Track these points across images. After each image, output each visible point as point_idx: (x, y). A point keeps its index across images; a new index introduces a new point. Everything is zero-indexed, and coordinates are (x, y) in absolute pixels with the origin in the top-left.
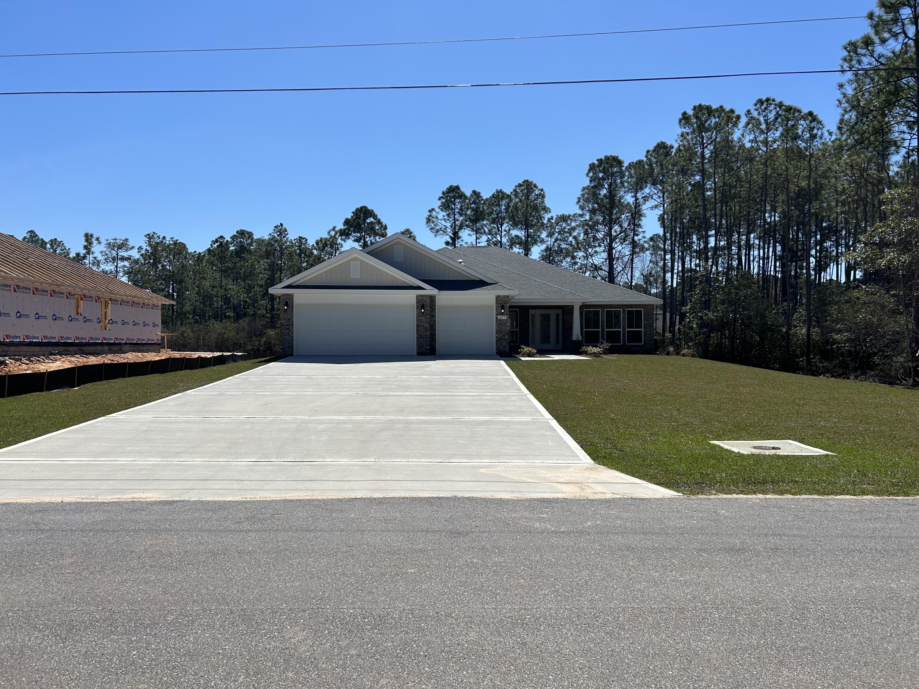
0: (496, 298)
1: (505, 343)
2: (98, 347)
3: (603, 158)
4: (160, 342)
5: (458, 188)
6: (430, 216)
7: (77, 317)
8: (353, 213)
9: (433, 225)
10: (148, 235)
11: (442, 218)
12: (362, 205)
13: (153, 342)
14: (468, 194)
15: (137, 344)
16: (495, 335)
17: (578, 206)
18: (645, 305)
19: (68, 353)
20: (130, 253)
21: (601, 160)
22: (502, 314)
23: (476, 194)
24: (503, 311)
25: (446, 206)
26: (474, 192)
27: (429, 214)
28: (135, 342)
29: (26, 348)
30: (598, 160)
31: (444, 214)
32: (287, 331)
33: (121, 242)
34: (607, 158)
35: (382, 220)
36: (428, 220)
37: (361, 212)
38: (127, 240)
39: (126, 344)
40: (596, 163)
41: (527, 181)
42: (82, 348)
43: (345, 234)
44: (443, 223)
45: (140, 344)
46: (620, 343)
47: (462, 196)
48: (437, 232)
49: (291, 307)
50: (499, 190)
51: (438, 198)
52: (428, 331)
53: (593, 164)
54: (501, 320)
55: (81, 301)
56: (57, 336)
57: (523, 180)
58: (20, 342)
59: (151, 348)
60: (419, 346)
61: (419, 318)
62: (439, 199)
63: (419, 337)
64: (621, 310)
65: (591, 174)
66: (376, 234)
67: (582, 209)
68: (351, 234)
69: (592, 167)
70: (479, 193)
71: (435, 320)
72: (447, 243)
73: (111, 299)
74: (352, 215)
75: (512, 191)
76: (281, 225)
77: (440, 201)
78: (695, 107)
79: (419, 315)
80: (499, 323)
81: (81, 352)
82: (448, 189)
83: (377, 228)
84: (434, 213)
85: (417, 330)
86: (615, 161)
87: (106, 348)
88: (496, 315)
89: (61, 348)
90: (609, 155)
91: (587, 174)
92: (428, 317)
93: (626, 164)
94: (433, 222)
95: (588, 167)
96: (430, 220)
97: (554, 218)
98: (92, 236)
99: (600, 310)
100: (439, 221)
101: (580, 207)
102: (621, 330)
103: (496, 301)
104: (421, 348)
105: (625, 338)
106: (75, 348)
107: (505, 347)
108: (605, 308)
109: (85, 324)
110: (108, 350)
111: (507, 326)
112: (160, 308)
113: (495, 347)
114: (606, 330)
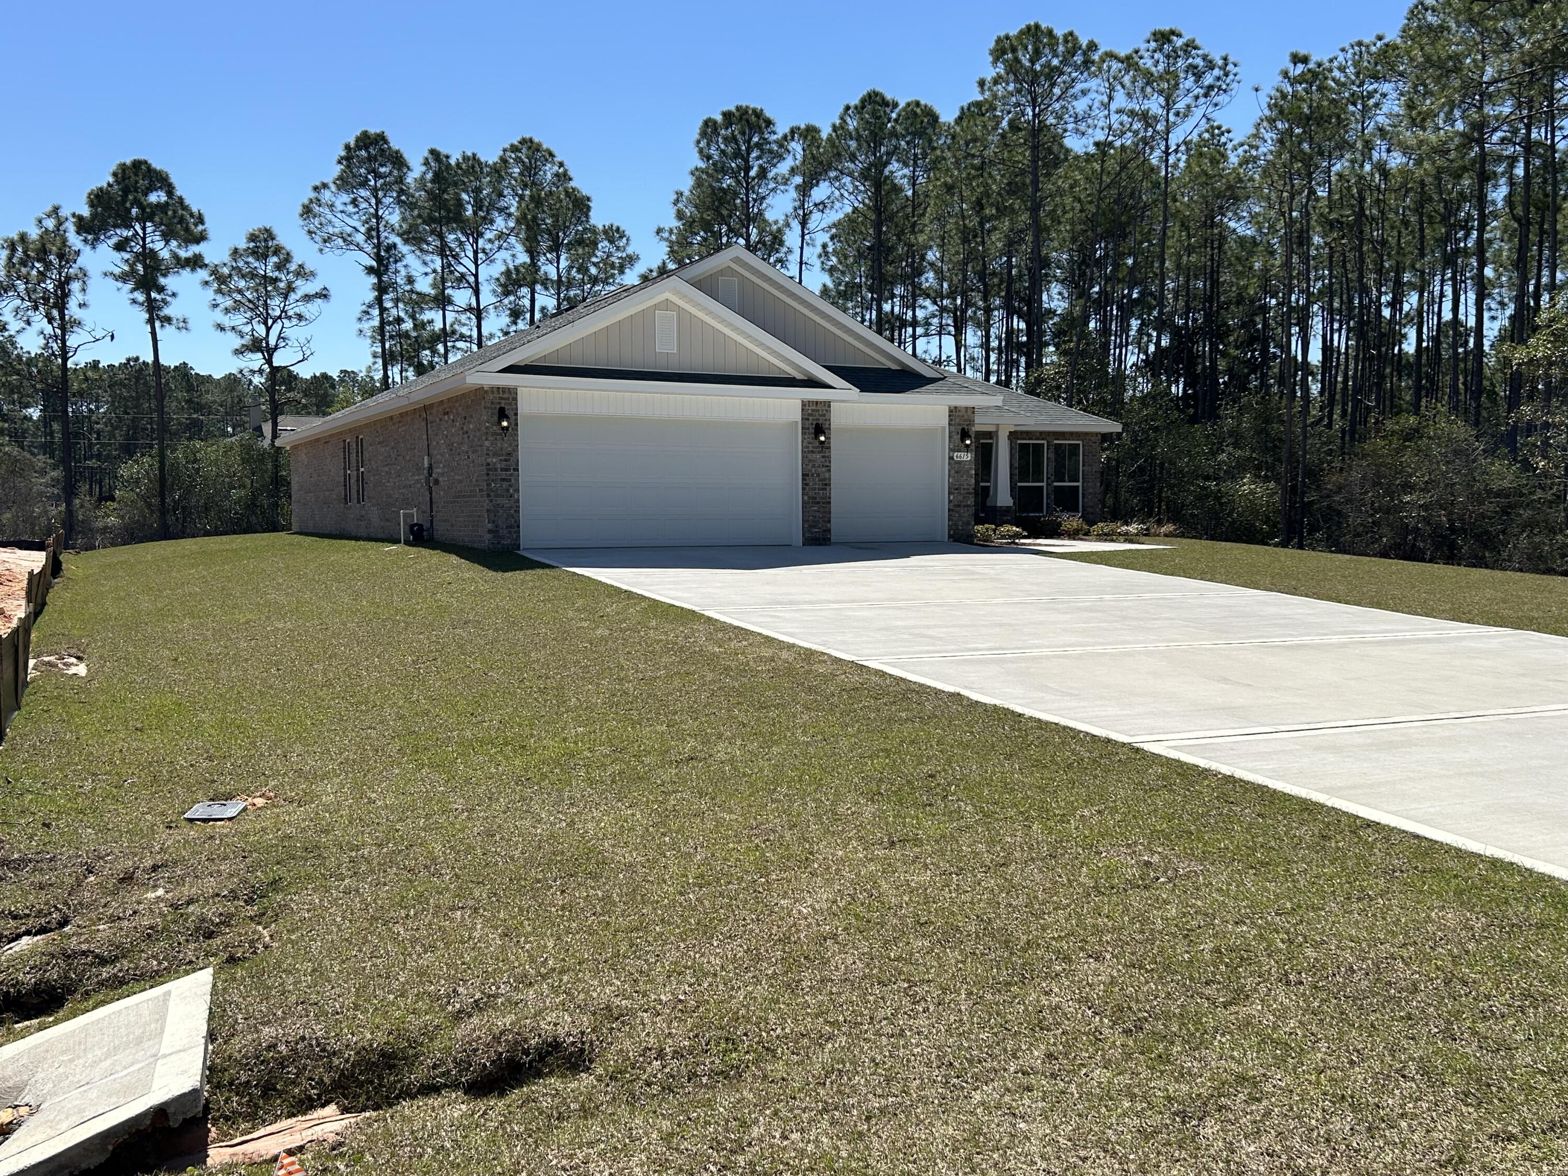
0: (951, 411)
3: (733, 110)
5: (382, 139)
6: (313, 200)
8: (114, 175)
9: (316, 224)
12: (137, 157)
18: (1087, 434)
21: (730, 113)
22: (965, 449)
24: (967, 442)
26: (431, 153)
27: (313, 195)
30: (722, 113)
31: (347, 198)
32: (505, 485)
34: (740, 111)
35: (187, 202)
36: (307, 211)
37: (132, 175)
40: (718, 117)
41: (531, 140)
43: (91, 227)
46: (1043, 512)
47: (396, 160)
49: (514, 422)
52: (827, 488)
53: (712, 121)
54: (959, 462)
57: (520, 138)
60: (809, 524)
61: (809, 456)
62: (338, 162)
63: (810, 501)
64: (1045, 442)
68: (107, 231)
69: (709, 129)
75: (497, 158)
77: (340, 167)
79: (810, 450)
82: (357, 139)
84: (324, 195)
85: (804, 484)
86: (757, 119)
88: (951, 450)
90: (745, 105)
92: (827, 453)
93: (781, 129)
95: (698, 127)
96: (312, 210)
102: (1044, 484)
103: (950, 420)
104: (814, 527)
105: (1052, 501)
107: (968, 523)
108: (1018, 438)
111: (970, 476)
113: (948, 523)
114: (1018, 484)
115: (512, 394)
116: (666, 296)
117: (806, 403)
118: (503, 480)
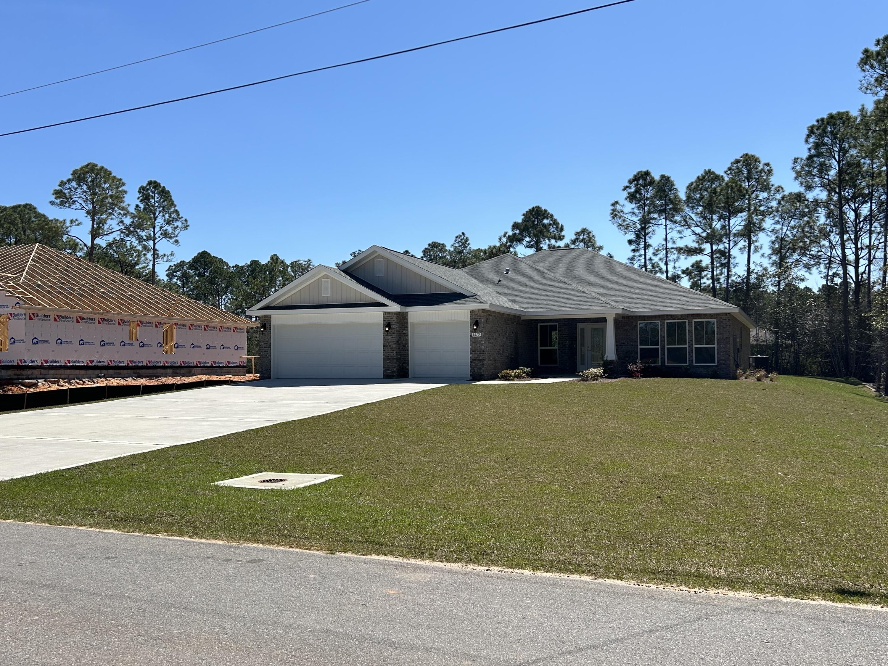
0: (470, 312)
1: (479, 364)
2: (159, 370)
3: (826, 117)
4: (245, 365)
5: (647, 173)
6: (614, 210)
7: (131, 342)
8: (524, 215)
9: (620, 221)
11: (630, 210)
12: (534, 206)
14: (657, 178)
15: (212, 367)
16: (469, 355)
17: (797, 182)
18: (718, 315)
19: (120, 376)
21: (822, 120)
22: (475, 331)
23: (666, 180)
24: (475, 327)
25: (632, 197)
26: (663, 177)
27: (613, 208)
28: (210, 365)
29: (68, 372)
30: (818, 121)
31: (634, 206)
32: (266, 353)
34: (831, 116)
35: (559, 221)
36: (614, 215)
37: (532, 214)
39: (197, 367)
40: (816, 123)
41: (747, 155)
42: (138, 371)
44: (630, 217)
45: (216, 367)
46: (686, 363)
47: (652, 182)
48: (625, 228)
49: (269, 329)
51: (622, 188)
52: (395, 352)
53: (812, 127)
54: (475, 338)
55: (138, 327)
56: (106, 360)
57: (741, 155)
58: (61, 366)
59: (232, 371)
60: (386, 368)
61: (385, 337)
62: (624, 189)
63: (386, 358)
64: (687, 321)
65: (811, 140)
66: (550, 238)
69: (811, 131)
70: (669, 178)
71: (408, 339)
72: (630, 242)
73: (175, 324)
74: (523, 217)
75: (726, 169)
76: (463, 234)
77: (626, 192)
78: (878, 41)
79: (386, 334)
80: (474, 341)
81: (136, 375)
82: (635, 176)
83: (553, 229)
84: (618, 207)
85: (384, 350)
86: (845, 119)
87: (169, 371)
88: (470, 331)
89: (111, 371)
90: (834, 112)
91: (807, 141)
92: (394, 336)
94: (620, 217)
95: (806, 132)
96: (616, 215)
98: (277, 258)
99: (659, 321)
100: (625, 215)
102: (687, 346)
103: (470, 317)
104: (388, 370)
105: (692, 356)
106: (129, 371)
107: (481, 369)
108: (665, 320)
109: (142, 348)
110: (173, 373)
111: (482, 345)
112: (245, 331)
113: (470, 368)
114: (667, 347)
115: (269, 318)
116: (325, 273)
117: (385, 314)
118: (265, 351)
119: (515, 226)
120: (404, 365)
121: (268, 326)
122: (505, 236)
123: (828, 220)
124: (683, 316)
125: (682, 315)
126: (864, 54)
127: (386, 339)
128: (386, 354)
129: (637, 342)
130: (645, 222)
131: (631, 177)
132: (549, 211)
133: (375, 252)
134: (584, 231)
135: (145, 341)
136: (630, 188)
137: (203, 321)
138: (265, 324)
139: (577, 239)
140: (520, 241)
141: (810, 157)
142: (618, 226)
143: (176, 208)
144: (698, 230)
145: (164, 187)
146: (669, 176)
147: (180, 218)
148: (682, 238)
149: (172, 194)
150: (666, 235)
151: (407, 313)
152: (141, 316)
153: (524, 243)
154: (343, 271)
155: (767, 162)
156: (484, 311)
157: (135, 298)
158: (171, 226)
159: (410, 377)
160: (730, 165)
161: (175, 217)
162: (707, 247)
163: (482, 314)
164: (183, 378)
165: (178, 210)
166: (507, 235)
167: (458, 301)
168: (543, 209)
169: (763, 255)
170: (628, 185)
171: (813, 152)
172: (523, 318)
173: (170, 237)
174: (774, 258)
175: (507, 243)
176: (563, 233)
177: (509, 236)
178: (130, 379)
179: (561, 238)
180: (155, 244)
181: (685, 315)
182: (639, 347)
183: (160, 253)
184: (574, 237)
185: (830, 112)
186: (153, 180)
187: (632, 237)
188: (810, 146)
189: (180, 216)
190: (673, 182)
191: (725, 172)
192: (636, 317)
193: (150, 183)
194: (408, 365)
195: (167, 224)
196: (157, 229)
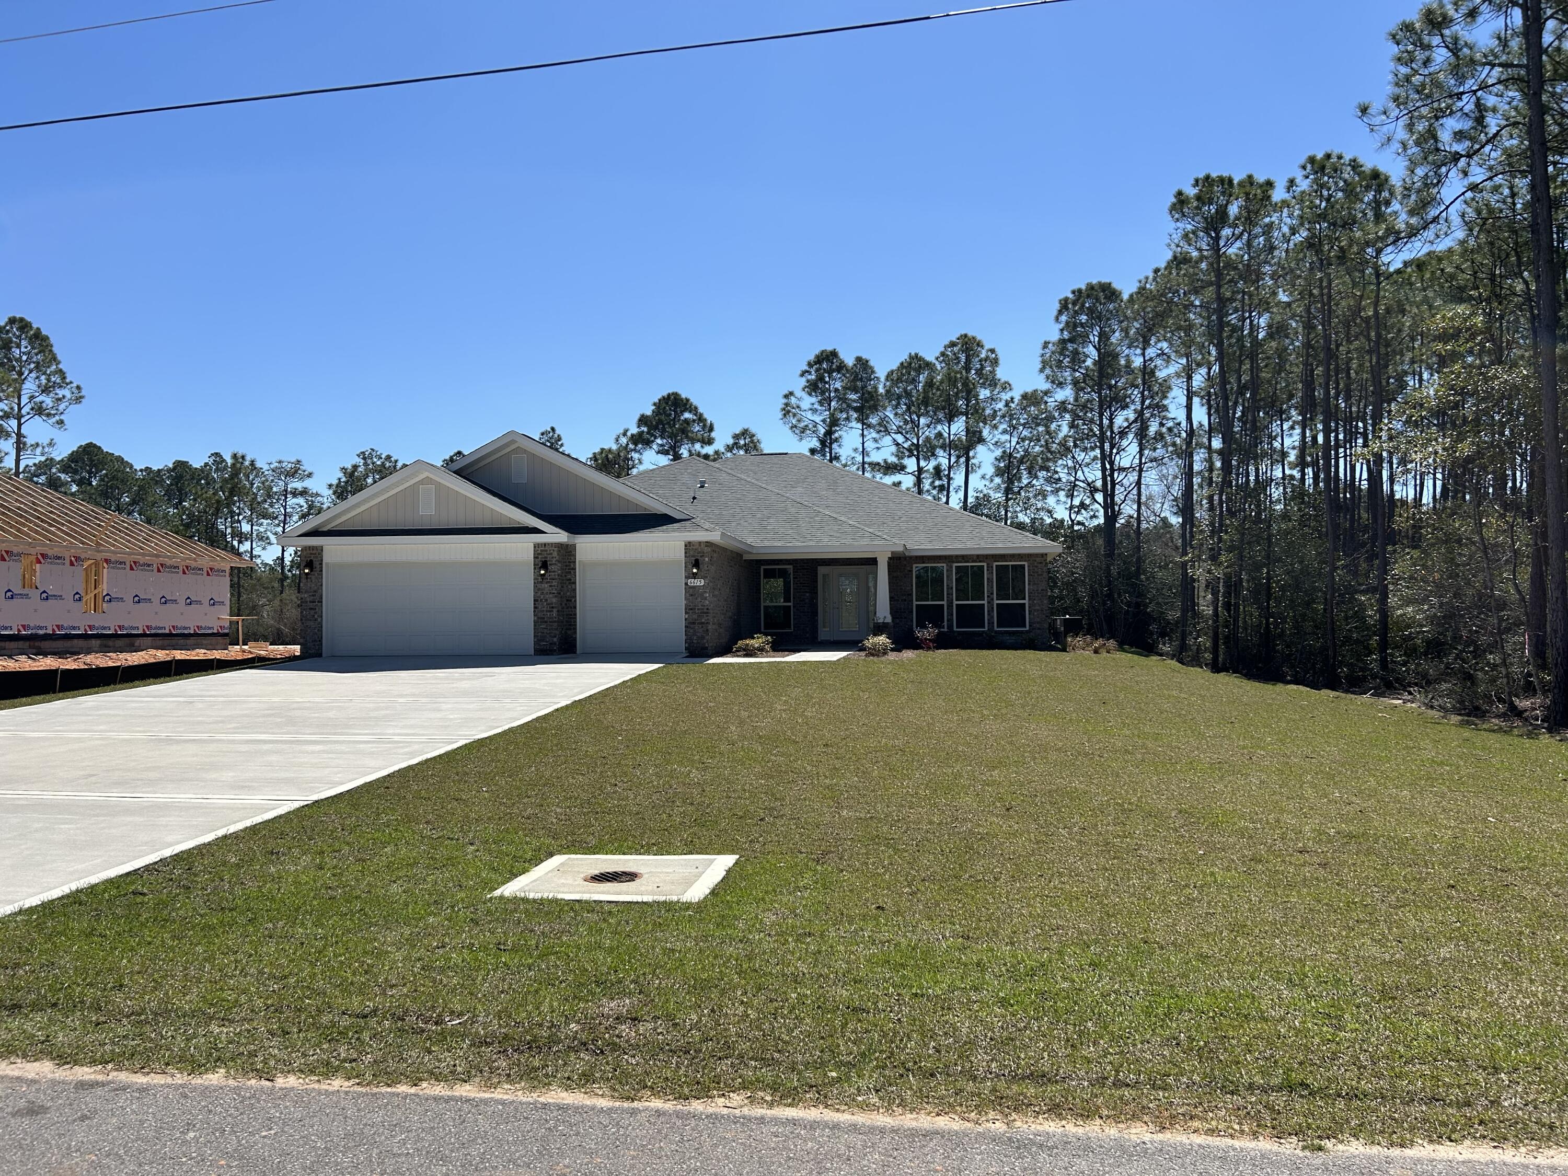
0: (686, 546)
1: (701, 630)
2: (75, 641)
3: (1084, 287)
4: (226, 631)
5: (834, 354)
6: (787, 405)
7: (25, 591)
8: (655, 404)
9: (794, 422)
10: (363, 453)
11: (810, 406)
12: (671, 392)
13: (210, 632)
14: (850, 362)
15: (170, 635)
16: (683, 616)
17: (1043, 376)
18: (1030, 555)
19: (3, 652)
20: (308, 483)
21: (1080, 291)
22: (694, 576)
23: (862, 363)
24: (695, 571)
25: (813, 388)
26: (859, 359)
27: (785, 401)
28: (167, 631)
30: (1073, 292)
31: (814, 400)
32: (312, 612)
33: (289, 465)
34: (1091, 287)
35: (705, 416)
36: (787, 411)
37: (667, 403)
38: (299, 462)
39: (144, 635)
40: (1071, 296)
41: (966, 336)
42: (37, 644)
43: (641, 440)
44: (809, 415)
45: (177, 635)
46: (984, 627)
47: (841, 367)
48: (802, 431)
49: (318, 569)
50: (913, 354)
51: (799, 372)
52: (555, 610)
53: (1065, 300)
54: (694, 587)
55: (38, 565)
57: (958, 335)
59: (205, 642)
60: (538, 638)
61: (539, 585)
62: (802, 375)
63: (539, 621)
64: (985, 564)
65: (1064, 318)
66: (693, 441)
67: (1053, 382)
68: (653, 441)
69: (1064, 305)
70: (867, 361)
71: (575, 590)
72: (813, 451)
73: (106, 561)
74: (654, 407)
75: (938, 354)
76: (553, 429)
77: (804, 380)
78: (1198, 181)
79: (540, 580)
80: (691, 592)
81: (34, 651)
82: (817, 357)
83: (697, 428)
84: (793, 400)
85: (535, 608)
86: (1108, 292)
87: (95, 643)
88: (686, 577)
90: (1094, 282)
91: (1057, 319)
92: (554, 583)
93: (1125, 297)
94: (795, 415)
95: (1057, 306)
96: (789, 412)
97: (1016, 401)
98: (243, 457)
99: (944, 565)
100: (803, 414)
101: (1048, 378)
102: (985, 602)
103: (685, 553)
104: (543, 641)
105: (993, 617)
106: (20, 644)
107: (703, 638)
108: (953, 562)
109: (44, 603)
110: (101, 646)
111: (706, 599)
112: (227, 574)
113: (684, 637)
114: (955, 602)
115: (319, 550)
116: (426, 474)
117: (536, 546)
118: (311, 609)
119: (643, 420)
120: (569, 632)
121: (316, 564)
122: (625, 434)
123: (1072, 431)
124: (979, 558)
125: (978, 556)
126: (1176, 197)
127: (539, 589)
128: (540, 615)
129: (911, 595)
130: (834, 423)
131: (812, 357)
132: (692, 400)
133: (513, 442)
134: (745, 433)
135: (51, 589)
136: (810, 373)
137: (157, 556)
138: (311, 561)
139: (735, 444)
140: (648, 443)
141: (1063, 342)
142: (792, 427)
143: (60, 366)
144: (900, 439)
145: (38, 329)
146: (868, 358)
147: (67, 384)
148: (878, 448)
149: (53, 340)
150: (863, 444)
151: (575, 546)
152: (45, 545)
153: (655, 446)
154: (458, 472)
155: (992, 347)
156: (708, 544)
157: (26, 512)
158: (52, 395)
159: (578, 652)
160: (943, 349)
161: (58, 381)
162: (911, 464)
163: (707, 550)
164: (122, 656)
165: (64, 369)
166: (629, 434)
167: (665, 527)
168: (683, 396)
169: (983, 477)
170: (807, 368)
171: (1066, 335)
172: (746, 557)
173: (49, 415)
174: (998, 480)
175: (627, 444)
176: (713, 435)
177: (633, 435)
178: (23, 658)
179: (710, 442)
180: (20, 425)
181: (983, 556)
182: (915, 603)
183: (30, 441)
184: (731, 441)
185: (1089, 281)
186: (18, 316)
187: (815, 443)
188: (1061, 326)
189: (68, 381)
190: (871, 368)
191: (937, 359)
192: (911, 557)
193: (12, 321)
194: (576, 633)
195: (43, 391)
196: (24, 400)
